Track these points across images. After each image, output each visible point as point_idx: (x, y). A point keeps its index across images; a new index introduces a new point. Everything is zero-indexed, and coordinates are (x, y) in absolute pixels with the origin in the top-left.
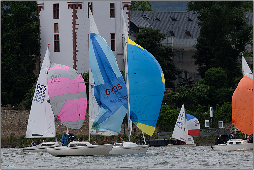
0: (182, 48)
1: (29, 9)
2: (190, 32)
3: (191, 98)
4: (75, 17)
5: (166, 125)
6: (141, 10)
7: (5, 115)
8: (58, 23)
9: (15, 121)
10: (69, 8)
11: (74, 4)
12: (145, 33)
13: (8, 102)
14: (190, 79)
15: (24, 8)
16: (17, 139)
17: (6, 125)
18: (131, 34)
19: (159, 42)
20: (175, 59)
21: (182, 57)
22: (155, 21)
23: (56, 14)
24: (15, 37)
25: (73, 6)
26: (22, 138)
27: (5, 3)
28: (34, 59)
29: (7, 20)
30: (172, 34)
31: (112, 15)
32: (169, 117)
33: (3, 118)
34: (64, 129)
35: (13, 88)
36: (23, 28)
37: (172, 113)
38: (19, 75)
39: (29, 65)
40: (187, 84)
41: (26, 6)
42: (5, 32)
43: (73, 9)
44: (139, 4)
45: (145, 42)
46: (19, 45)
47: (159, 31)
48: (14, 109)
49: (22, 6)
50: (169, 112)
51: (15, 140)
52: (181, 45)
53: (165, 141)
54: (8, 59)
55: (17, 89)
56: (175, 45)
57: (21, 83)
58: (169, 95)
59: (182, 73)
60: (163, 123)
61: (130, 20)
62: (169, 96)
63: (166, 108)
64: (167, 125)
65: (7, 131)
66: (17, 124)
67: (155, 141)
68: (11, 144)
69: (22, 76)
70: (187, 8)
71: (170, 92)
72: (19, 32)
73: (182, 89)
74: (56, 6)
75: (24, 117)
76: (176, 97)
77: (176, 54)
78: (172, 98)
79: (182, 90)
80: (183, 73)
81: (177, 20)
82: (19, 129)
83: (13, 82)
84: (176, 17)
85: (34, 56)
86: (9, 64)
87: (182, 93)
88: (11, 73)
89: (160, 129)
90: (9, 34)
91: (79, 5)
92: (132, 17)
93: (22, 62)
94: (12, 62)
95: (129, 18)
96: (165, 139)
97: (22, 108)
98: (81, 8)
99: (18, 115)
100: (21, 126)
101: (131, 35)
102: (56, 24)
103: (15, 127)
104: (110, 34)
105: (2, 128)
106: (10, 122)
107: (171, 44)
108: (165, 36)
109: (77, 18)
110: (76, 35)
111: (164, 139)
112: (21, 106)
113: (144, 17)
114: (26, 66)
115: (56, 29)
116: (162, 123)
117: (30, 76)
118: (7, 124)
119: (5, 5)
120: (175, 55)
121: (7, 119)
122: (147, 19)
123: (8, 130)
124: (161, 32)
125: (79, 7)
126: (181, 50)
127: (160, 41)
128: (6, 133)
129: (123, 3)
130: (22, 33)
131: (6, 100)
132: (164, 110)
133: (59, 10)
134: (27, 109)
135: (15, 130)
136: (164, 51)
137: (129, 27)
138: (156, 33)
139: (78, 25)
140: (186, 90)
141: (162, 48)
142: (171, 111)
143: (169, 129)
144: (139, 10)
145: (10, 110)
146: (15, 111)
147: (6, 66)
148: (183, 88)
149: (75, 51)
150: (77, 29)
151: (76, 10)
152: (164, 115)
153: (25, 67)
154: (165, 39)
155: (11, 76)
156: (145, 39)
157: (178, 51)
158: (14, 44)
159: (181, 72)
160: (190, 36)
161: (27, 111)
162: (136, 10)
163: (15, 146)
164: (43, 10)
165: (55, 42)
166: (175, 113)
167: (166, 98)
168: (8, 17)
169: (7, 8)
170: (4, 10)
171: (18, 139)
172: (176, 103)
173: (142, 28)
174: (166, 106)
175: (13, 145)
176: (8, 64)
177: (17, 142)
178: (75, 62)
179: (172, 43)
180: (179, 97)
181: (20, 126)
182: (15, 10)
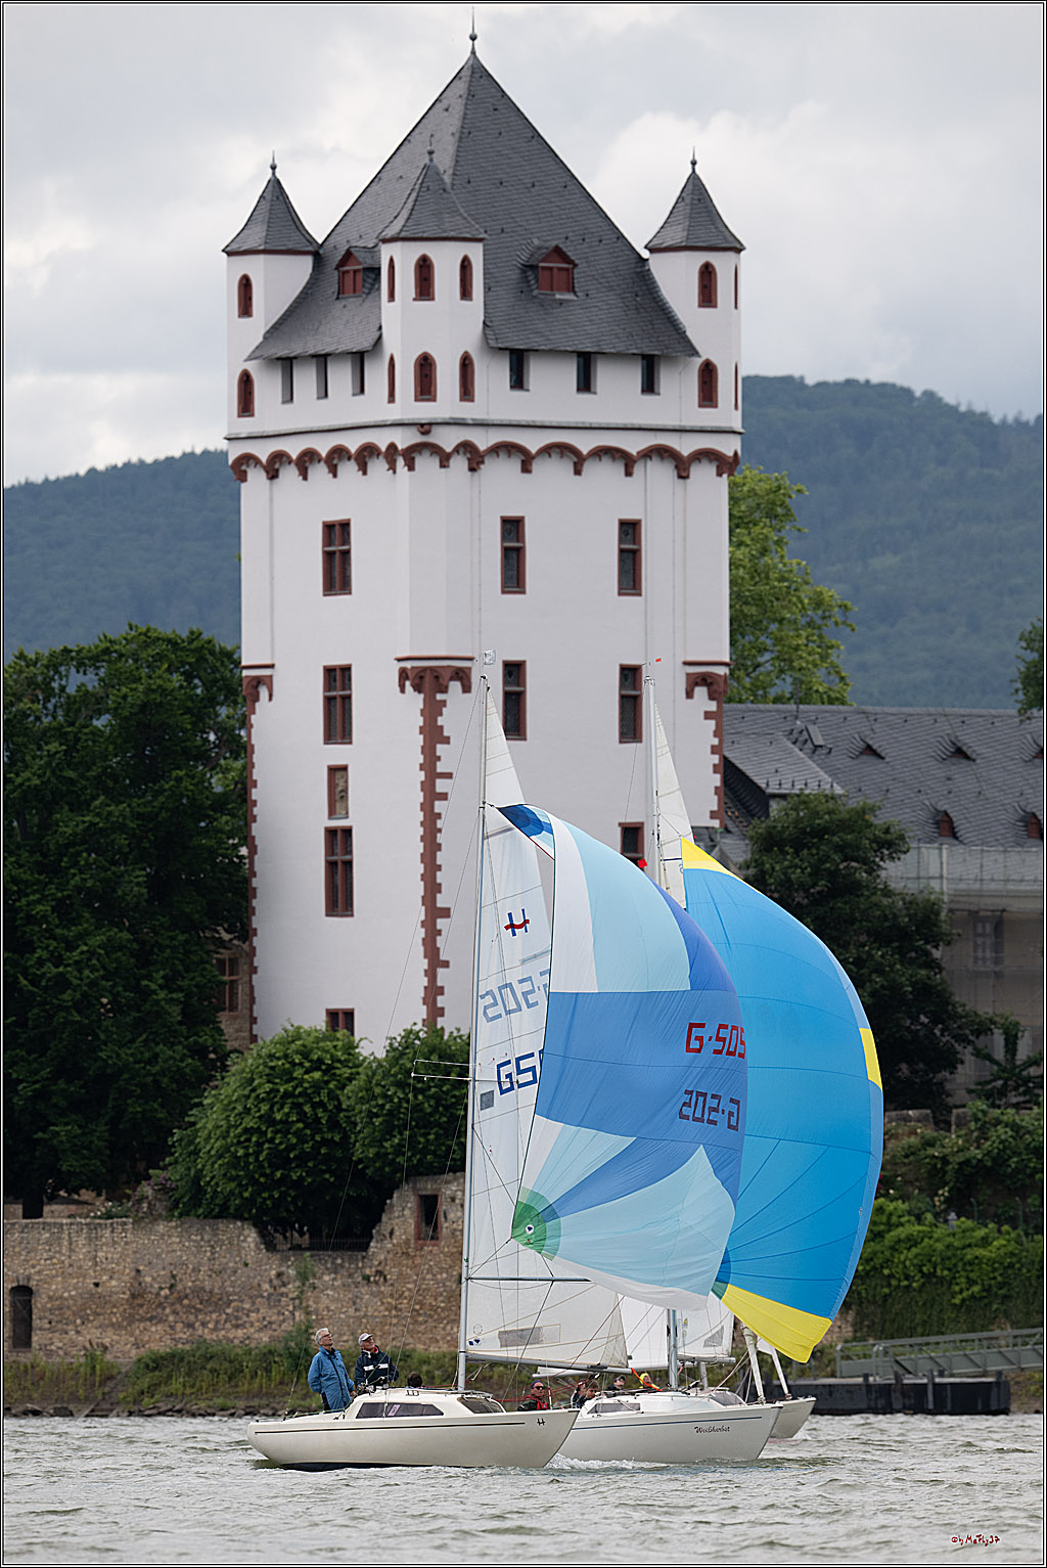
0: (998, 901)
1: (199, 691)
2: (951, 819)
3: (1026, 1166)
4: (433, 735)
5: (893, 1304)
6: (789, 699)
7: (60, 1245)
8: (344, 768)
9: (116, 1276)
10: (403, 691)
11: (431, 669)
12: (798, 820)
13: (84, 1178)
14: (1030, 1066)
15: (170, 687)
16: (119, 1373)
17: (66, 1299)
18: (731, 826)
19: (873, 868)
20: (955, 959)
21: (998, 947)
22: (855, 762)
23: (339, 718)
24: (122, 840)
25: (422, 678)
26: (147, 1366)
27: (72, 659)
28: (225, 954)
29: (84, 748)
30: (945, 827)
31: (631, 727)
32: (908, 1263)
33: (51, 1259)
34: (364, 1320)
35: (110, 1105)
36: (162, 791)
37: (922, 1239)
38: (141, 1039)
39: (197, 986)
40: (1016, 1088)
41: (182, 674)
42: (71, 810)
43: (422, 696)
44: (782, 671)
45: (796, 866)
46: (145, 882)
47: (872, 810)
48: (109, 1216)
49: (160, 677)
50: (909, 1238)
51: (110, 1378)
52: (993, 886)
53: (869, 1386)
54: (82, 953)
55: (131, 1109)
56: (962, 886)
57: (149, 1079)
58: (910, 1147)
59: (992, 1034)
60: (874, 1296)
61: (727, 754)
62: (913, 1154)
63: (891, 1214)
64: (899, 1303)
65: (71, 1327)
66: (124, 1293)
67: (817, 1386)
68: (87, 1398)
69: (158, 1044)
70: (1017, 691)
71: (916, 1134)
72: (141, 810)
73: (980, 1115)
74: (338, 678)
75: (158, 1256)
76: (944, 1160)
77: (959, 935)
78: (928, 1163)
79: (977, 1120)
80: (996, 1031)
81: (974, 756)
82: (131, 1320)
83: (109, 1071)
84: (968, 740)
85: (226, 937)
86: (88, 977)
87: (977, 1140)
88: (99, 1027)
89: (862, 1322)
90: (93, 824)
91: (457, 673)
92: (735, 738)
93: (157, 971)
94: (104, 967)
95: (716, 742)
96: (871, 1379)
97: (149, 1208)
98: (467, 689)
99: (126, 1243)
100: (141, 1306)
101: (729, 832)
102: (337, 772)
103: (114, 1306)
104: (620, 824)
105: (47, 1314)
106: (90, 1282)
107: (938, 881)
108: (902, 838)
109: (447, 741)
110: (440, 831)
111: (866, 1377)
112: (143, 1198)
113: (801, 739)
114: (180, 989)
115: (338, 797)
116: (871, 1292)
117: (196, 1042)
118: (73, 1293)
119: (73, 670)
120: (955, 937)
121: (71, 1265)
122: (817, 747)
123: (78, 1321)
124: (879, 820)
125: (455, 686)
126: (989, 913)
127: (879, 866)
128: (65, 1341)
129: (686, 663)
130: (160, 819)
131: (71, 1166)
132: (882, 1227)
133: (349, 697)
134: (173, 1216)
135: (112, 1325)
136: (895, 916)
137: (716, 788)
138: (856, 822)
139: (449, 776)
140: (998, 1122)
141: (885, 901)
142: (919, 1232)
143: (908, 1324)
144: (777, 700)
145: (88, 1220)
146: (112, 1224)
147: (75, 991)
148: (982, 1111)
149: (434, 913)
150: (444, 796)
151: (439, 697)
152: (883, 1253)
153: (174, 996)
154: (905, 853)
155: (99, 1039)
156: (797, 853)
157: (974, 916)
158: (114, 873)
159: (983, 1028)
160: (954, 835)
161: (177, 1227)
162: (764, 699)
163: (109, 1406)
164: (270, 699)
165: (331, 866)
166: (937, 1240)
167: (896, 1164)
168: (86, 734)
169: (83, 685)
170: (69, 697)
171: (127, 1372)
172: (944, 1192)
173: (783, 797)
174: (891, 1206)
175: (98, 1405)
176: (81, 980)
177: (120, 1388)
178: (431, 974)
179: (941, 877)
180: (960, 1158)
181: (139, 1302)
182: (125, 697)
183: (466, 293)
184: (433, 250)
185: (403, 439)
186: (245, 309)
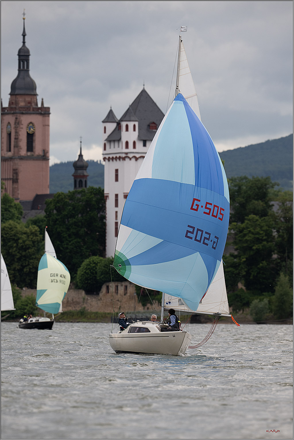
23: (117, 203)
29: (76, 208)
54: (72, 243)
74: (116, 196)
94: (75, 246)
102: (116, 212)
133: (118, 199)
147: (69, 250)
158: (78, 229)
164: (108, 199)
183: (134, 130)
184: (129, 123)
185: (124, 155)
186: (105, 132)
